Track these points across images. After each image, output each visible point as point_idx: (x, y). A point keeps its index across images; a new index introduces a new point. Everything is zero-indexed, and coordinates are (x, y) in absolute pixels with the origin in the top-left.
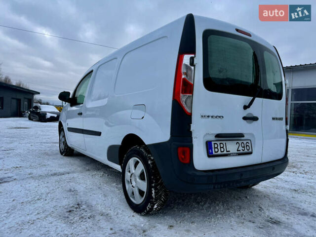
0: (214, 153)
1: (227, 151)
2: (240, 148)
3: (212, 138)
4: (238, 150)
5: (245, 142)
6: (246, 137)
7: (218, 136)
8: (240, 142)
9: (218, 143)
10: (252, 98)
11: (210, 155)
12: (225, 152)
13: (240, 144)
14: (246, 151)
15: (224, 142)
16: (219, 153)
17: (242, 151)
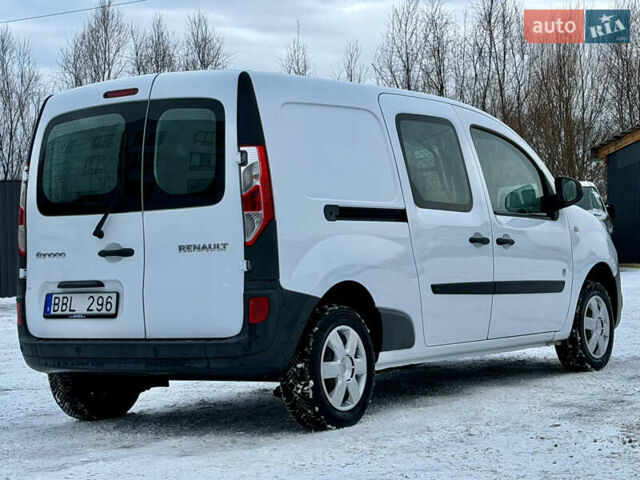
0: (52, 312)
1: (70, 310)
2: (95, 307)
3: (54, 289)
4: (88, 310)
5: (105, 296)
6: (107, 288)
7: (62, 285)
8: (96, 296)
9: (61, 297)
10: (102, 216)
11: (47, 316)
12: (67, 312)
13: (96, 299)
14: (104, 311)
15: (69, 296)
16: (59, 312)
17: (95, 312)
